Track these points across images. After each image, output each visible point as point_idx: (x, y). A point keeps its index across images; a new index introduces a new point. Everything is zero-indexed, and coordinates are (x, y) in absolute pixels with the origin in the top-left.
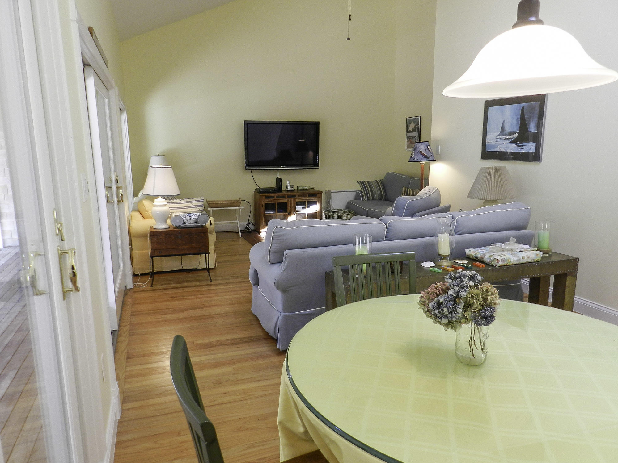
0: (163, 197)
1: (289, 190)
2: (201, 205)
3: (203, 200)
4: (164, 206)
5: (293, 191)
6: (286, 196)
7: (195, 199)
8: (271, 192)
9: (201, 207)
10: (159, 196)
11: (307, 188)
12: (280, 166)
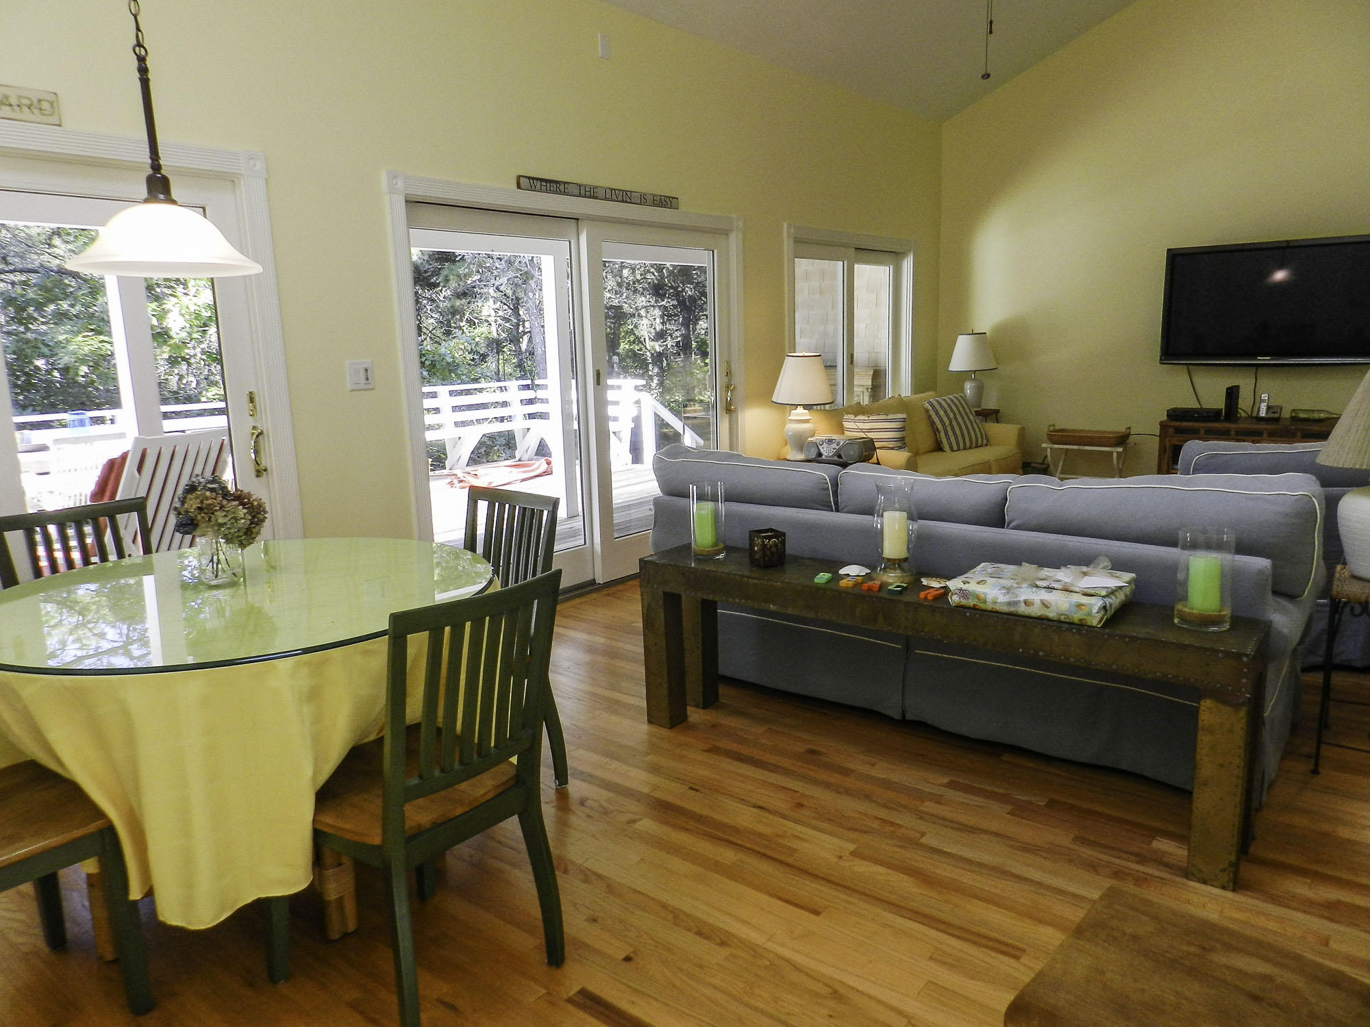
0: (808, 407)
1: (1262, 419)
2: (900, 428)
3: (905, 419)
4: (807, 421)
5: (1277, 420)
6: (1233, 433)
7: (890, 417)
8: (1197, 420)
9: (900, 431)
10: (799, 405)
11: (1322, 415)
12: (1254, 355)
